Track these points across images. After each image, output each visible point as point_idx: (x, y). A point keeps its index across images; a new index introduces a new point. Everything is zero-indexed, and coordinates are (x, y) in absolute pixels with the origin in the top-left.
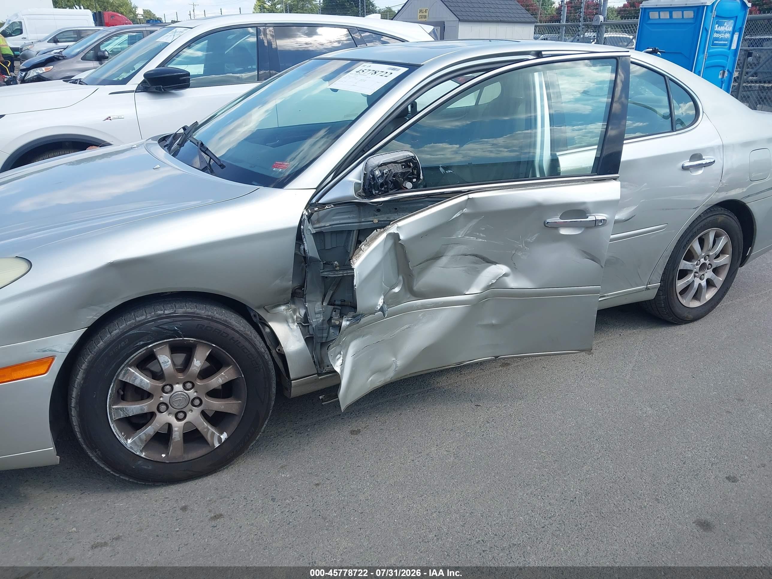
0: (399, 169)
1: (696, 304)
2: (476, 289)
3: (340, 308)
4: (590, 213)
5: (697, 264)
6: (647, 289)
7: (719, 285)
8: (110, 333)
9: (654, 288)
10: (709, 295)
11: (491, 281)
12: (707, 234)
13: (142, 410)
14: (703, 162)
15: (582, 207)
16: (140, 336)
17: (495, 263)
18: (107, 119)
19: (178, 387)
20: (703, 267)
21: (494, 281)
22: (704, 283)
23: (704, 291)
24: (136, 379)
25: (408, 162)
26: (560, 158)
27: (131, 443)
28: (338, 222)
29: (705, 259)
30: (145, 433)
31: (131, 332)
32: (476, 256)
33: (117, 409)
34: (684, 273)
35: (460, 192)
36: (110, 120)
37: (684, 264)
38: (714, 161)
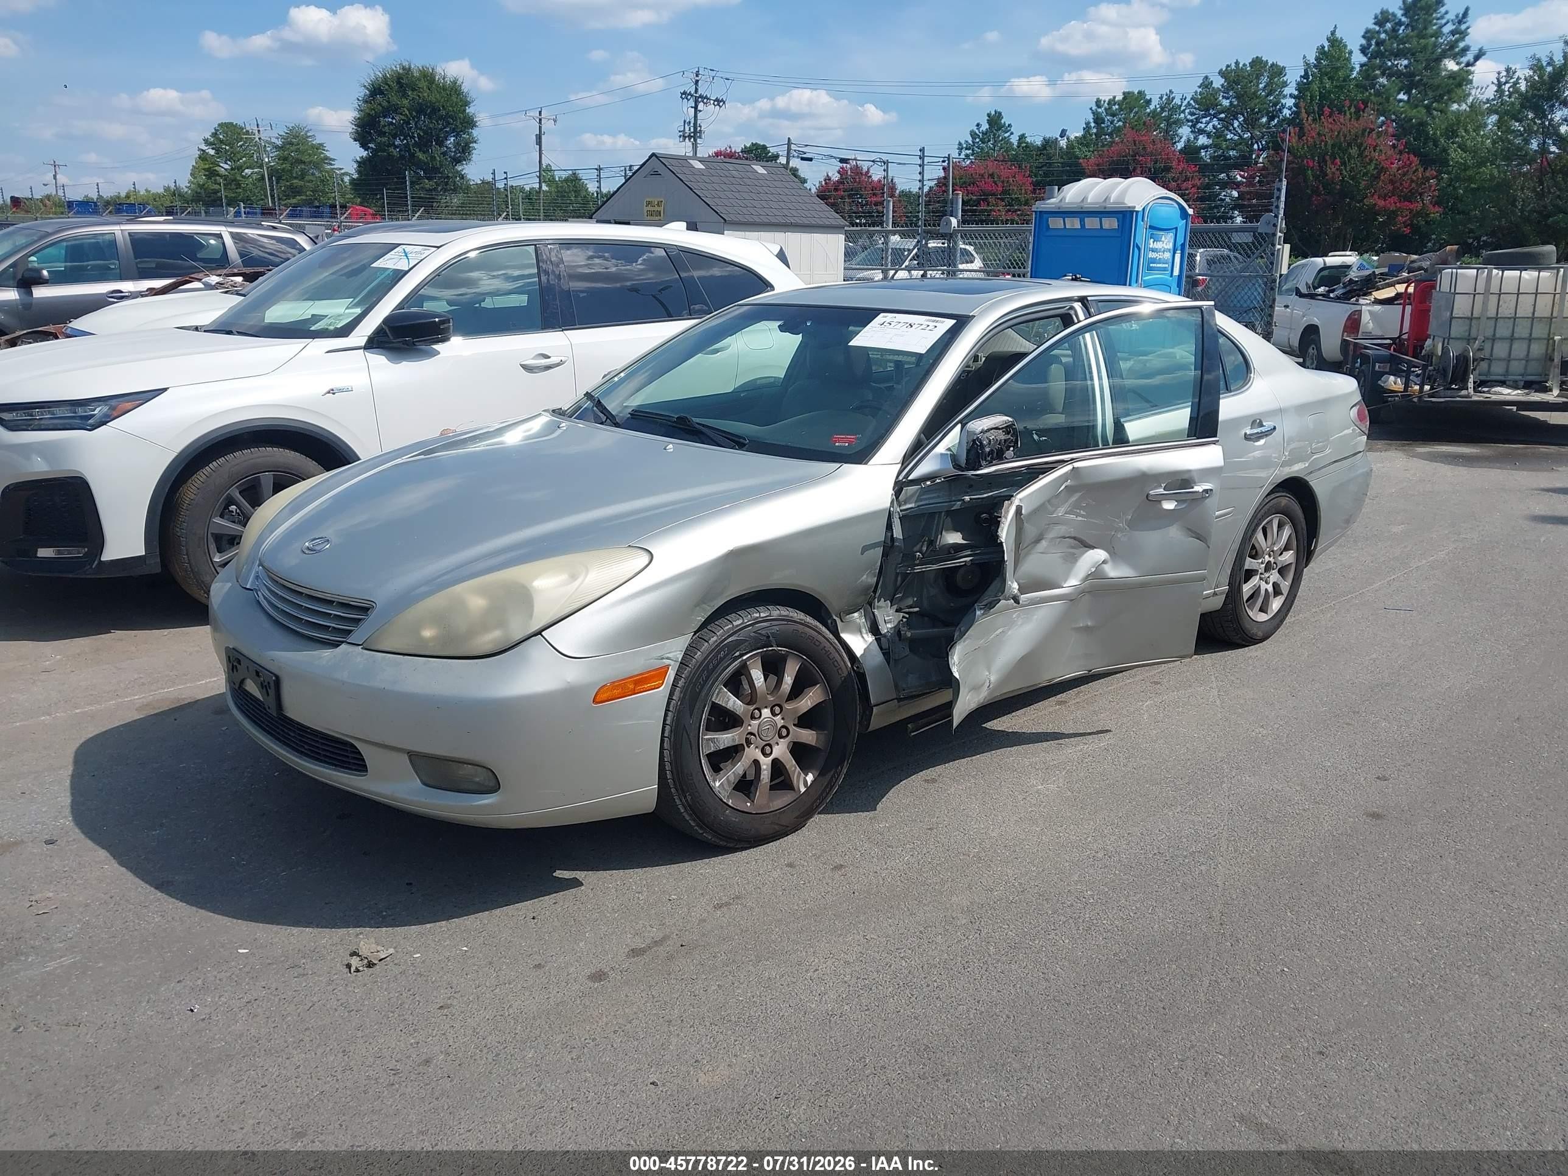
0: (1002, 436)
1: (1262, 617)
2: (1073, 581)
3: (907, 616)
4: (1195, 483)
5: (1262, 563)
6: (1215, 594)
7: (1285, 591)
8: (707, 642)
9: (1221, 593)
10: (1276, 604)
11: (1090, 570)
12: (1271, 520)
13: (734, 740)
14: (1263, 429)
15: (1186, 476)
16: (737, 644)
17: (1093, 547)
18: (329, 392)
19: (766, 712)
20: (1268, 567)
21: (1093, 570)
22: (1270, 588)
23: (1271, 598)
24: (729, 700)
25: (1008, 429)
26: (1126, 425)
27: (719, 787)
28: (927, 502)
29: (1270, 556)
30: (733, 772)
31: (730, 639)
32: (1075, 538)
33: (708, 740)
34: (1250, 574)
35: (1063, 461)
36: (334, 394)
37: (1249, 563)
38: (1275, 428)
